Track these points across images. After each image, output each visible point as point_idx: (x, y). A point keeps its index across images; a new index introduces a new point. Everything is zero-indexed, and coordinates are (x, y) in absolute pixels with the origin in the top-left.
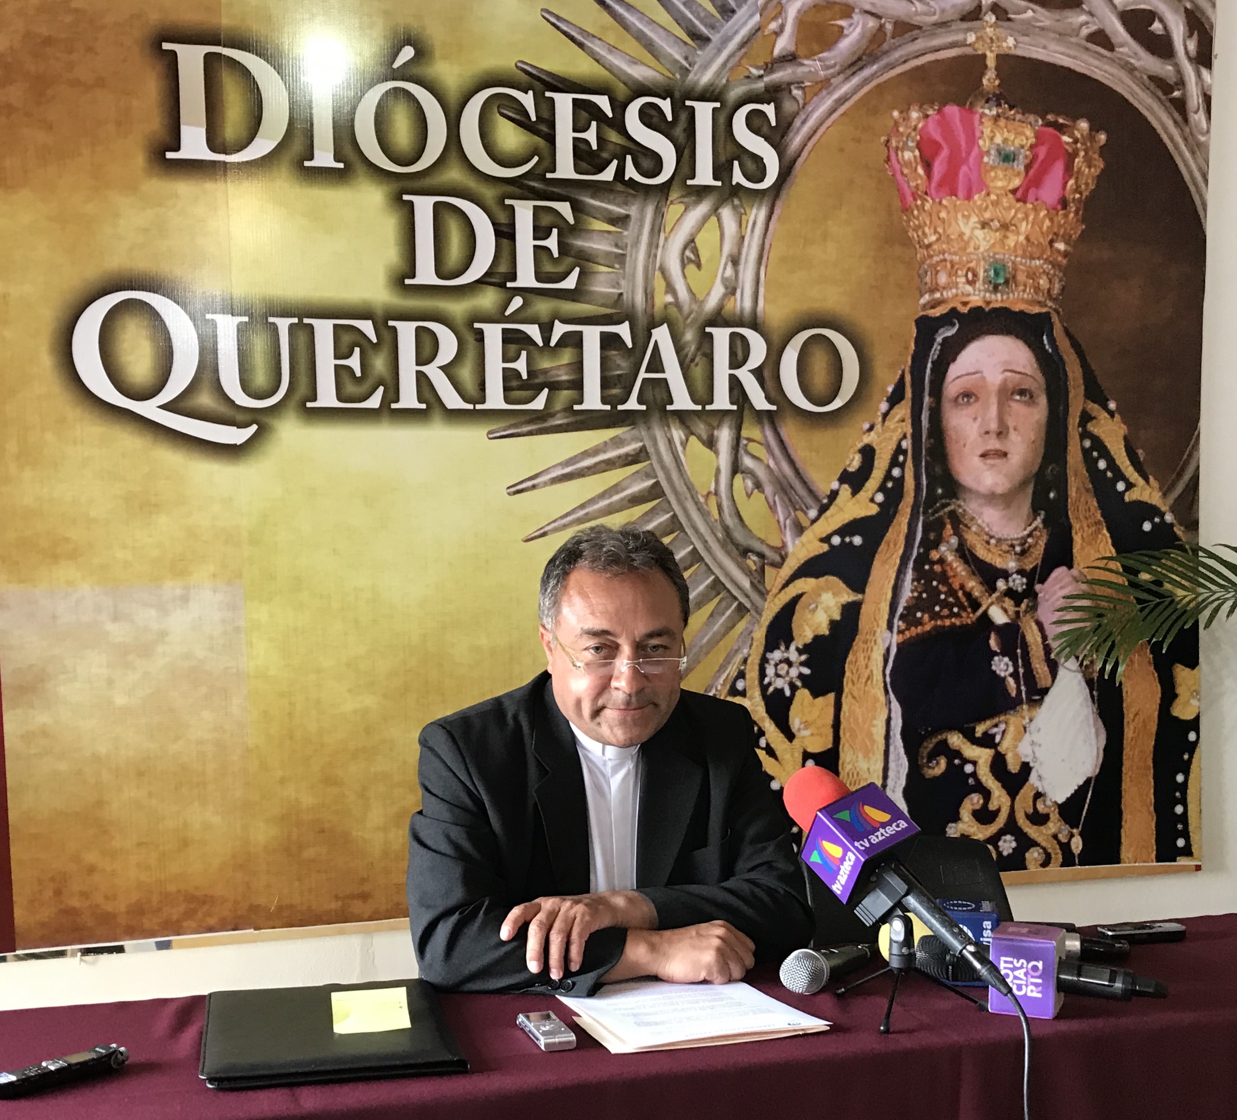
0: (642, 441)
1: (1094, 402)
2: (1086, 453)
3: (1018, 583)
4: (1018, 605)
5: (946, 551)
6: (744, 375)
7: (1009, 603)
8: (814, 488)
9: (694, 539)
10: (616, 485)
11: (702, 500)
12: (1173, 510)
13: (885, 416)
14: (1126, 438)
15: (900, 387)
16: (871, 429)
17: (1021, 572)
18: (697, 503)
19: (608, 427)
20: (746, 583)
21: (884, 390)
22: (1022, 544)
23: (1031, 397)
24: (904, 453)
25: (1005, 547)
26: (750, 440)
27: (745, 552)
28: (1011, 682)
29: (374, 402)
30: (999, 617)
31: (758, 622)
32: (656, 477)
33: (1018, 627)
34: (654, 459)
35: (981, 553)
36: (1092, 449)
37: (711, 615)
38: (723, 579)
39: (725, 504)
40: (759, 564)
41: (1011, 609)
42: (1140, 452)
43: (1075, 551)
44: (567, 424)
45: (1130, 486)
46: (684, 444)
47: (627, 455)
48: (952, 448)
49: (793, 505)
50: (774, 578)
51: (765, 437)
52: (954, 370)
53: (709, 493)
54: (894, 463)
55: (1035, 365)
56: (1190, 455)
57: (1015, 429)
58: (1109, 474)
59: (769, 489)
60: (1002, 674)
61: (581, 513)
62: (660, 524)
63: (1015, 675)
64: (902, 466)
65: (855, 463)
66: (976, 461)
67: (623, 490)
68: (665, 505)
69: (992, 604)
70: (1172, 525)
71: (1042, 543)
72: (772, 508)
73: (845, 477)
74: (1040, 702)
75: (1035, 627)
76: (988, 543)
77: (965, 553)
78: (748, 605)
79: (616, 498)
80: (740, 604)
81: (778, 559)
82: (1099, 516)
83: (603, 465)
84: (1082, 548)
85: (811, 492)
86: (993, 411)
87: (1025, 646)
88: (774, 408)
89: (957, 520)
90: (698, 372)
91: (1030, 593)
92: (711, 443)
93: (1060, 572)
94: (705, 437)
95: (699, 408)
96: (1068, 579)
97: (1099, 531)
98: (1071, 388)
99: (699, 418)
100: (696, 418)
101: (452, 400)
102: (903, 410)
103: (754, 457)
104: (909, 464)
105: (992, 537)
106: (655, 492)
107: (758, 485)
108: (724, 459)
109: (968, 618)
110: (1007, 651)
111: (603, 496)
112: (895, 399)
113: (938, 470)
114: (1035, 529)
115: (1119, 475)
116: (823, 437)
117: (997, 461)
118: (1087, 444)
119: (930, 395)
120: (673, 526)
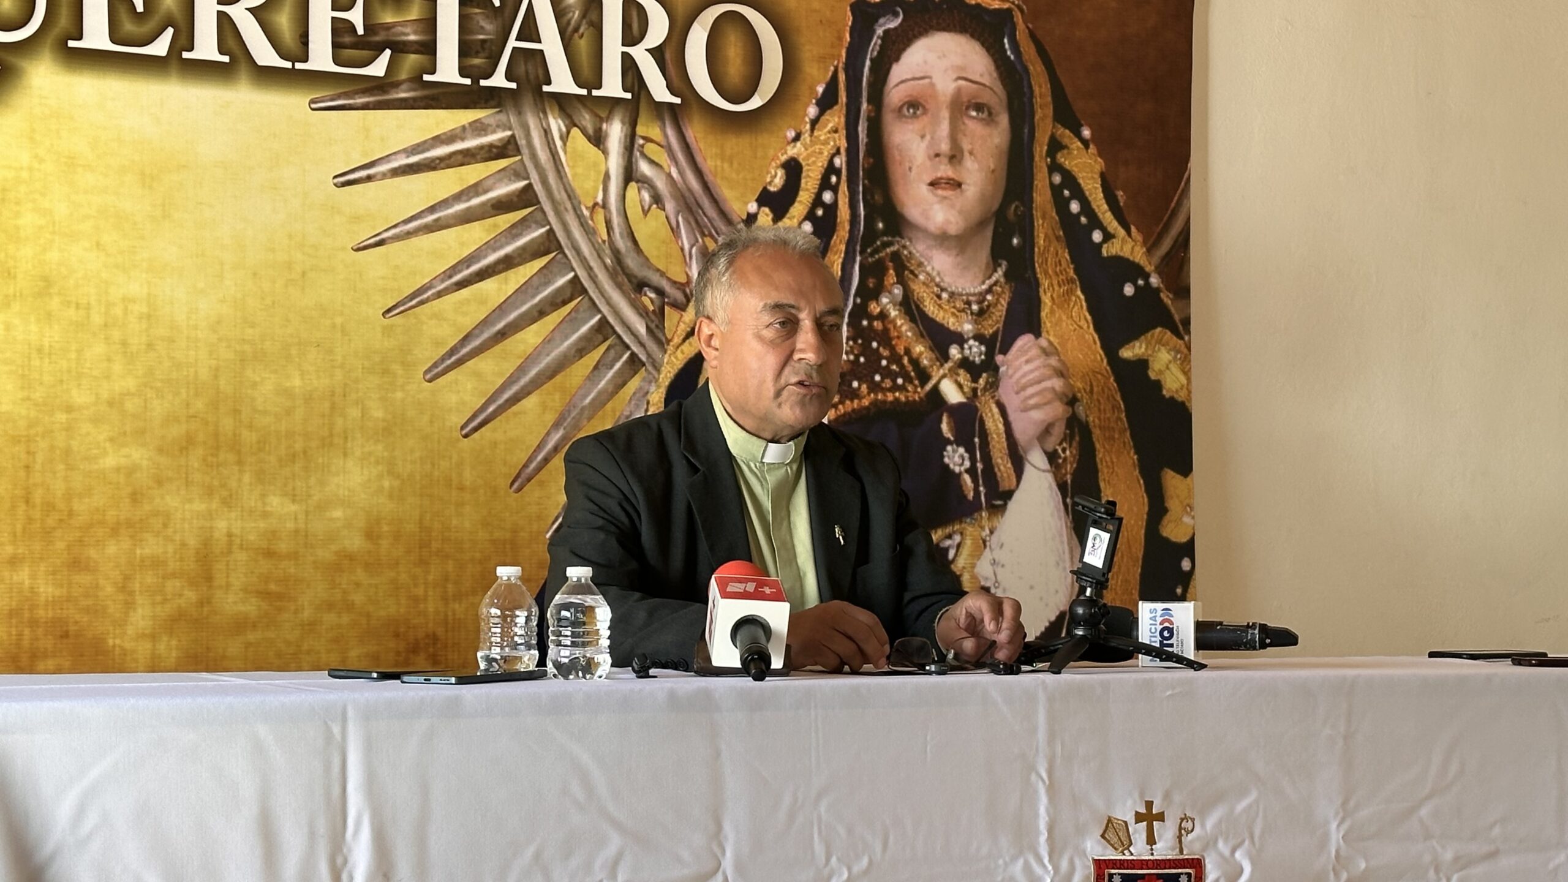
0: (510, 129)
1: (1065, 126)
2: (1056, 190)
3: (975, 351)
4: (975, 380)
5: (888, 303)
6: (640, 54)
7: (963, 377)
8: (726, 209)
9: (575, 265)
10: (476, 185)
11: (586, 213)
12: (1159, 271)
13: (814, 123)
14: (1103, 176)
15: (832, 85)
16: (797, 138)
17: (979, 337)
18: (579, 216)
19: (466, 107)
20: (642, 330)
21: (812, 89)
22: (980, 302)
23: (990, 114)
24: (838, 171)
25: (959, 304)
26: (647, 139)
27: (640, 286)
28: (967, 478)
29: (160, 47)
30: (952, 394)
31: (657, 380)
32: (528, 178)
33: (976, 409)
34: (525, 151)
35: (930, 308)
36: (1062, 186)
37: (596, 367)
38: (611, 320)
39: (616, 220)
40: (658, 302)
41: (968, 385)
42: (1120, 193)
43: (1043, 314)
44: (414, 99)
45: (1108, 236)
46: (564, 138)
47: (491, 146)
48: (896, 172)
49: (699, 227)
50: (676, 323)
51: (666, 136)
52: (899, 71)
53: (596, 204)
54: (825, 184)
55: (995, 75)
56: (1179, 203)
57: (971, 153)
58: (1083, 220)
59: (670, 206)
60: (957, 469)
61: (430, 218)
62: (533, 240)
63: (972, 471)
64: (835, 189)
65: (777, 180)
66: (924, 190)
67: (486, 192)
68: (539, 215)
69: (944, 376)
70: (1158, 290)
71: (1004, 303)
72: (675, 231)
73: (765, 198)
74: (1002, 509)
75: (995, 410)
76: (939, 297)
77: (910, 306)
78: (643, 358)
79: (476, 201)
80: (633, 355)
81: (679, 296)
82: (1072, 273)
83: (460, 157)
84: (1052, 312)
85: (723, 214)
86: (944, 128)
87: (984, 435)
88: (678, 101)
89: (901, 265)
90: (583, 45)
91: (990, 366)
92: (598, 140)
93: (1025, 341)
94: (591, 131)
95: (584, 92)
96: (1035, 352)
97: (1070, 292)
98: (1037, 107)
99: (585, 106)
100: (580, 106)
101: (265, 54)
102: (835, 118)
103: (652, 162)
104: (844, 187)
105: (943, 290)
106: (526, 198)
107: (657, 199)
108: (615, 163)
109: (916, 393)
110: (963, 439)
111: (458, 197)
112: (826, 102)
113: (878, 198)
114: (996, 283)
115: (1096, 222)
116: (737, 144)
117: (948, 193)
118: (1057, 179)
119: (869, 102)
120: (549, 245)
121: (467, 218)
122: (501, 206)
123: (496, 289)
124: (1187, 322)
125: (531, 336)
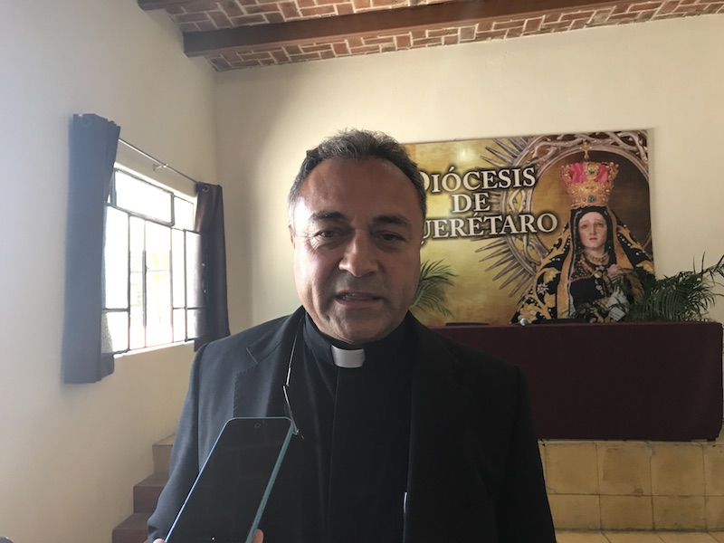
0: (505, 240)
4: (602, 273)
5: (582, 261)
6: (529, 225)
7: (600, 273)
9: (518, 260)
11: (520, 252)
14: (630, 233)
15: (568, 225)
16: (561, 235)
17: (602, 266)
19: (497, 237)
20: (532, 270)
22: (602, 259)
23: (602, 225)
24: (570, 239)
25: (598, 260)
26: (531, 238)
27: (531, 263)
28: (602, 291)
29: (447, 235)
30: (597, 276)
31: (535, 278)
32: (509, 247)
33: (603, 279)
34: (508, 243)
35: (591, 261)
36: (620, 236)
37: (524, 277)
38: (526, 269)
39: (526, 252)
40: (534, 265)
43: (617, 260)
44: (488, 237)
46: (515, 240)
47: (502, 243)
48: (582, 238)
49: (542, 252)
50: (538, 268)
51: (534, 238)
52: (581, 221)
53: (522, 250)
54: (567, 242)
55: (603, 218)
56: (649, 236)
57: (599, 233)
58: (626, 242)
59: (536, 249)
60: (599, 290)
62: (510, 257)
64: (569, 242)
65: (557, 242)
66: (589, 240)
67: (501, 250)
68: (511, 253)
69: (595, 273)
70: (645, 254)
71: (608, 259)
72: (537, 253)
73: (555, 246)
74: (610, 296)
75: (607, 278)
77: (587, 261)
79: (500, 252)
80: (531, 274)
82: (623, 252)
83: (496, 245)
84: (619, 259)
86: (592, 229)
87: (605, 283)
88: (536, 231)
89: (584, 254)
90: (518, 225)
91: (605, 270)
92: (522, 240)
93: (613, 265)
94: (520, 238)
95: (518, 232)
96: (615, 267)
97: (623, 255)
98: (613, 223)
99: (519, 234)
101: (463, 234)
102: (569, 230)
103: (532, 242)
104: (571, 242)
105: (594, 258)
106: (509, 250)
107: (533, 248)
108: (525, 243)
109: (590, 276)
110: (600, 284)
111: (497, 252)
112: (566, 228)
113: (579, 243)
114: (606, 256)
116: (549, 237)
117: (594, 240)
119: (575, 226)
120: (514, 257)
121: (498, 255)
122: (504, 252)
123: (504, 266)
124: (653, 259)
125: (511, 272)
